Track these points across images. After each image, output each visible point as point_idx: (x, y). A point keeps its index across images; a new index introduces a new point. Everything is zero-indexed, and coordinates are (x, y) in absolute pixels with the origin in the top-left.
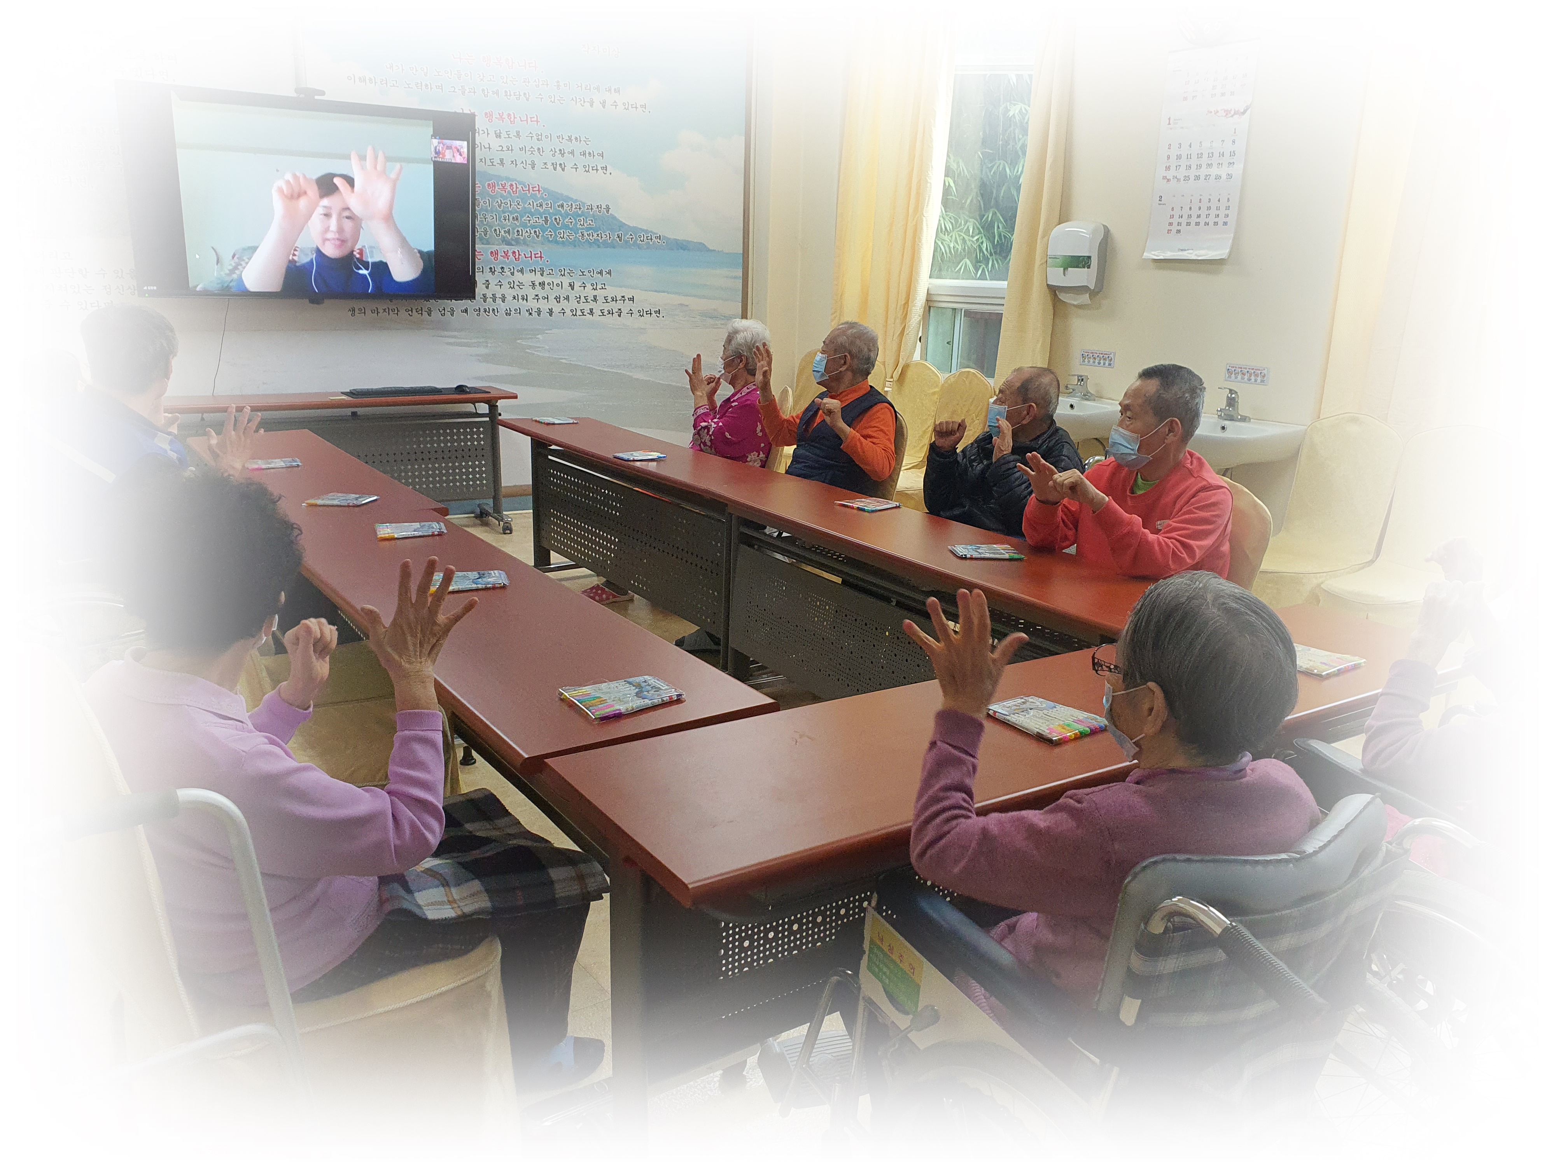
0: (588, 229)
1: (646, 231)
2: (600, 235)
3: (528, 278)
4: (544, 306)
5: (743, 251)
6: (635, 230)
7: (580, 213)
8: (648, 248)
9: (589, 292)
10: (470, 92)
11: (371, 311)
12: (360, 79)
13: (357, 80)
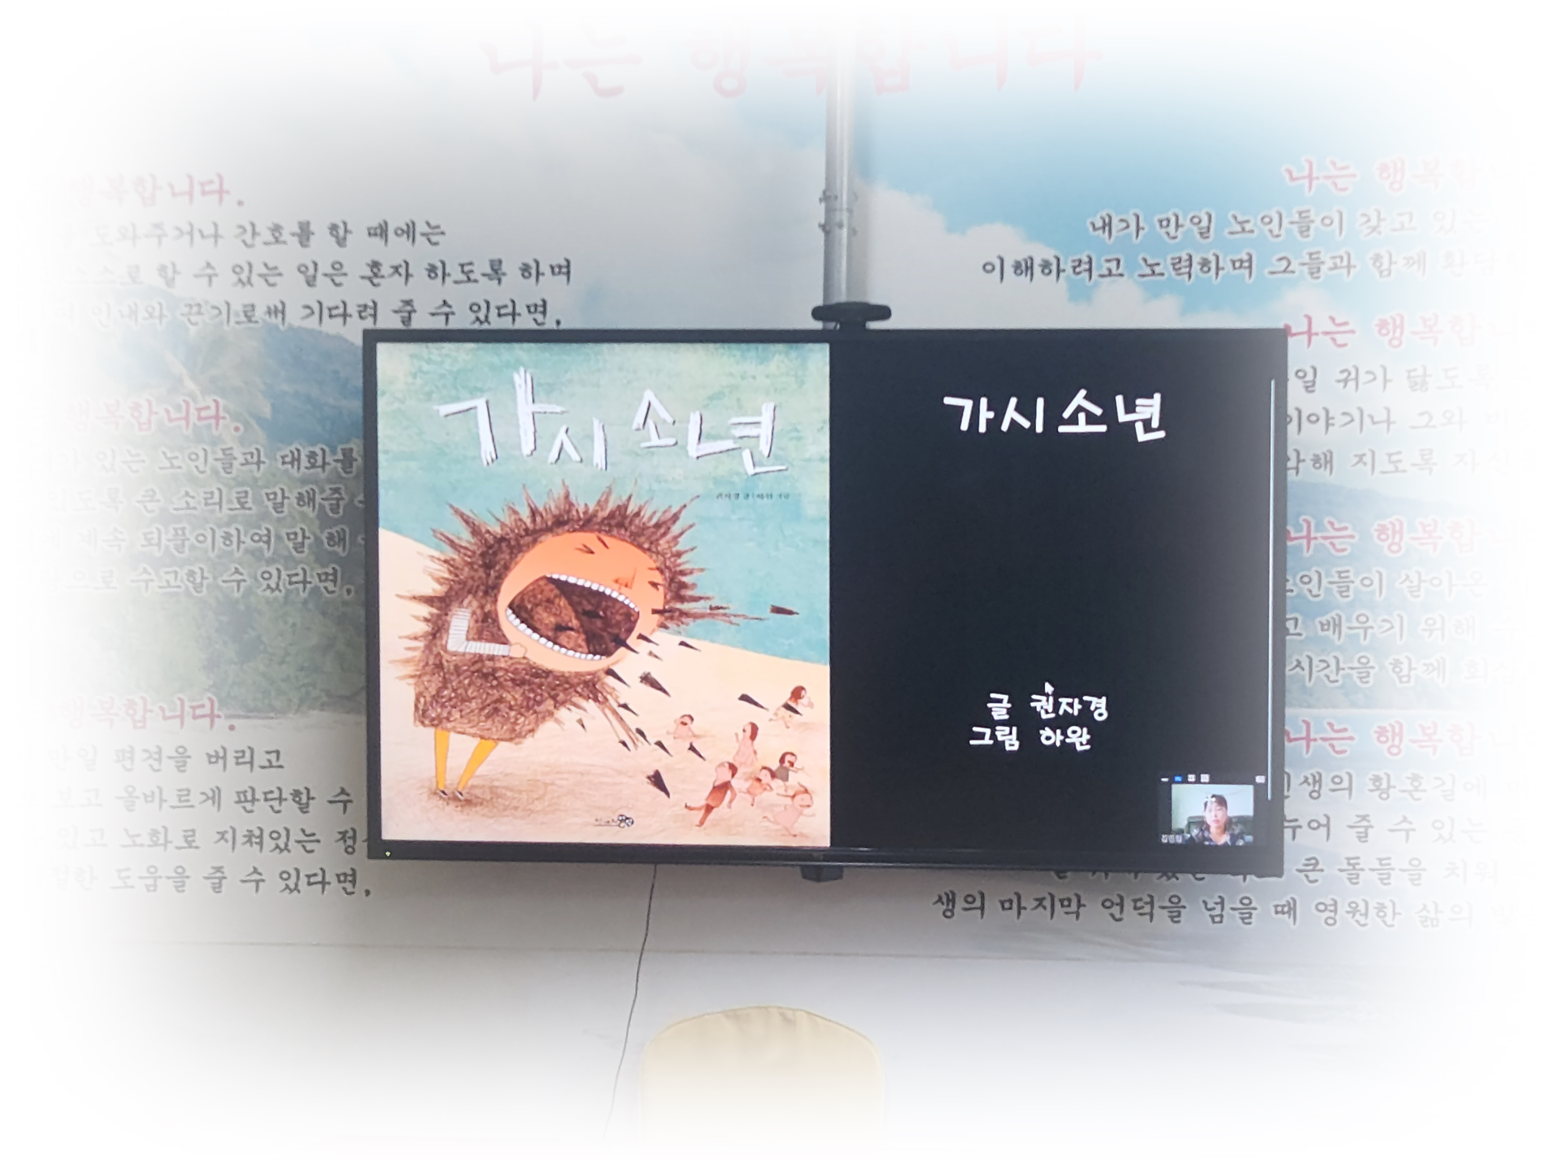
10: (1336, 267)
11: (1002, 903)
12: (1017, 266)
13: (1009, 270)
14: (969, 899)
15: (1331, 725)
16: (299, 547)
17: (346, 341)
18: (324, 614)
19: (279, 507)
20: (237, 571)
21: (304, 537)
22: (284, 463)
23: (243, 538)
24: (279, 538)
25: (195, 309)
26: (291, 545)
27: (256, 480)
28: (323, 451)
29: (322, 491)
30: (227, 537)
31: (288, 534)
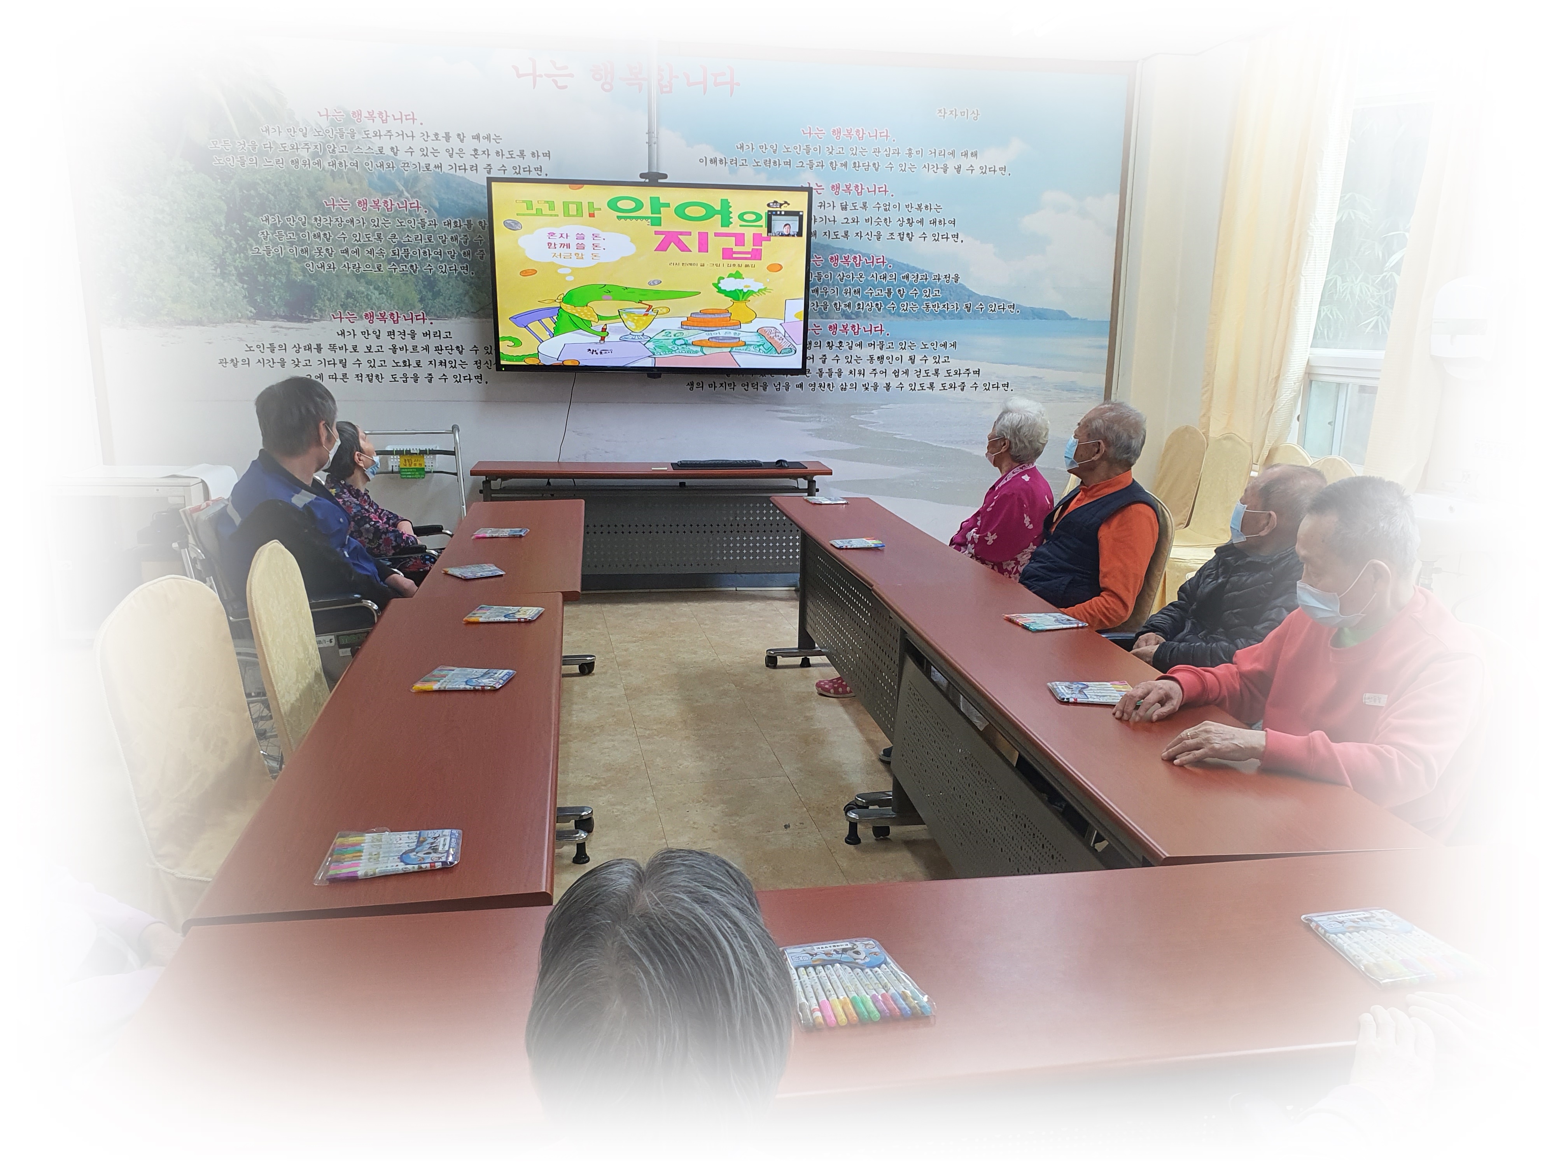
0: (934, 300)
1: (998, 300)
2: (946, 306)
3: (867, 351)
4: (881, 380)
5: (1111, 318)
6: (986, 299)
7: (925, 283)
8: (999, 318)
9: (931, 365)
10: (818, 166)
11: (709, 385)
12: (711, 160)
13: (708, 162)
14: (698, 384)
15: (815, 325)
16: (452, 257)
17: (466, 179)
18: (464, 282)
19: (444, 242)
20: (429, 265)
21: (454, 253)
22: (445, 225)
23: (431, 253)
24: (445, 253)
25: (406, 165)
26: (449, 256)
27: (435, 231)
28: (460, 221)
29: (460, 236)
30: (425, 252)
31: (448, 252)
